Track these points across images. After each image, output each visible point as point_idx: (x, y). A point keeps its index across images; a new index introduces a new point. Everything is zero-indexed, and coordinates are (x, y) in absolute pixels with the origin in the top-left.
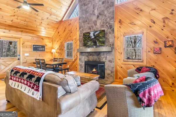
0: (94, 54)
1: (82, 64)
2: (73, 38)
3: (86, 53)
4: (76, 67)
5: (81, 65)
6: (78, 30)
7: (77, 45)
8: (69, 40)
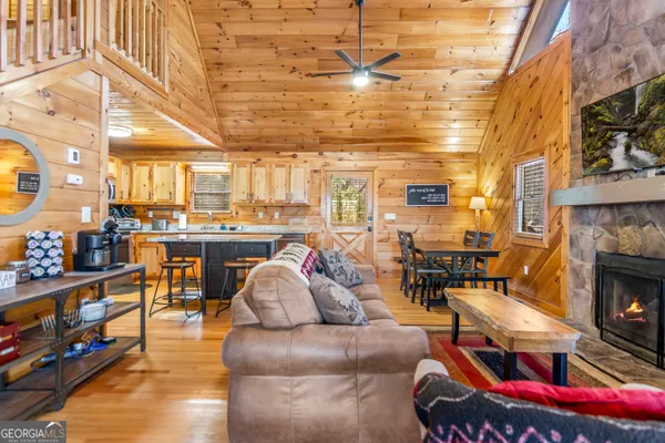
0: (648, 216)
1: (581, 266)
2: (547, 142)
3: (602, 211)
4: (557, 280)
5: (576, 272)
6: (565, 100)
7: (560, 172)
8: (528, 154)
